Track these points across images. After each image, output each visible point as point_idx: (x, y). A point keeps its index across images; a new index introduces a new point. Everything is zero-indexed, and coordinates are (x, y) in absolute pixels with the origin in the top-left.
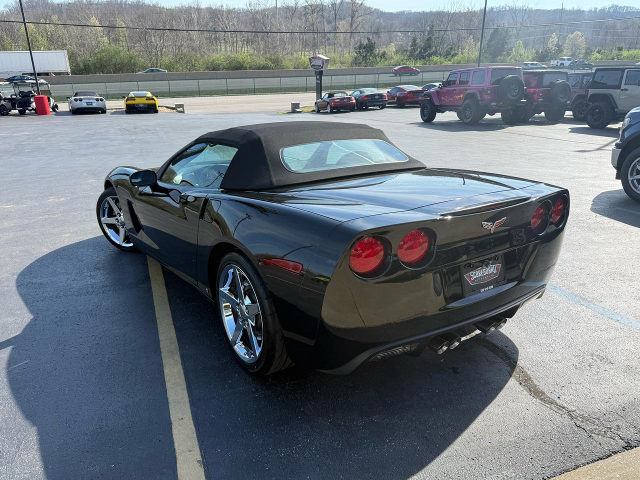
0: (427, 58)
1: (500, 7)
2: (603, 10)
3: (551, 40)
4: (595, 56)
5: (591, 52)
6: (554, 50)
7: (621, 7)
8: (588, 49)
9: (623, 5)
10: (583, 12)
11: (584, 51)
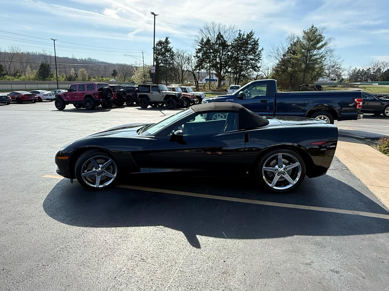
0: (2, 77)
1: (33, 52)
2: (85, 60)
3: (72, 71)
4: (92, 80)
5: (91, 78)
6: (74, 76)
7: (92, 59)
8: (89, 76)
9: (93, 59)
10: (77, 60)
11: (87, 77)
